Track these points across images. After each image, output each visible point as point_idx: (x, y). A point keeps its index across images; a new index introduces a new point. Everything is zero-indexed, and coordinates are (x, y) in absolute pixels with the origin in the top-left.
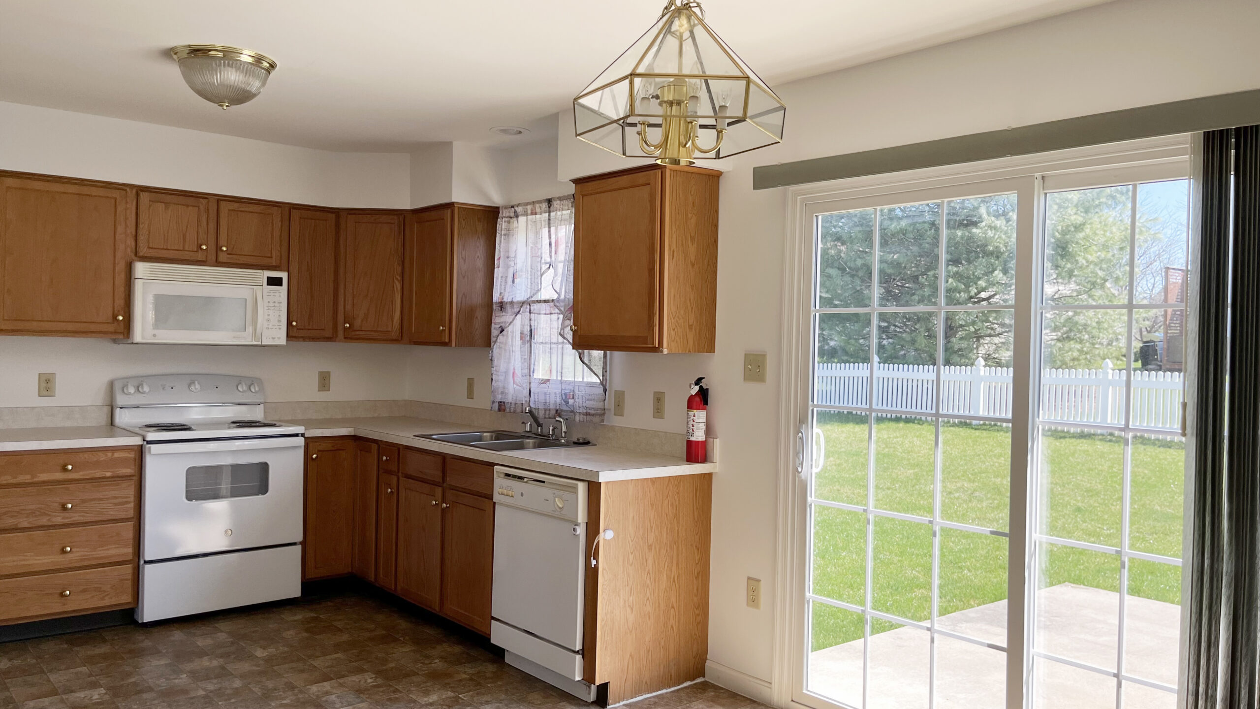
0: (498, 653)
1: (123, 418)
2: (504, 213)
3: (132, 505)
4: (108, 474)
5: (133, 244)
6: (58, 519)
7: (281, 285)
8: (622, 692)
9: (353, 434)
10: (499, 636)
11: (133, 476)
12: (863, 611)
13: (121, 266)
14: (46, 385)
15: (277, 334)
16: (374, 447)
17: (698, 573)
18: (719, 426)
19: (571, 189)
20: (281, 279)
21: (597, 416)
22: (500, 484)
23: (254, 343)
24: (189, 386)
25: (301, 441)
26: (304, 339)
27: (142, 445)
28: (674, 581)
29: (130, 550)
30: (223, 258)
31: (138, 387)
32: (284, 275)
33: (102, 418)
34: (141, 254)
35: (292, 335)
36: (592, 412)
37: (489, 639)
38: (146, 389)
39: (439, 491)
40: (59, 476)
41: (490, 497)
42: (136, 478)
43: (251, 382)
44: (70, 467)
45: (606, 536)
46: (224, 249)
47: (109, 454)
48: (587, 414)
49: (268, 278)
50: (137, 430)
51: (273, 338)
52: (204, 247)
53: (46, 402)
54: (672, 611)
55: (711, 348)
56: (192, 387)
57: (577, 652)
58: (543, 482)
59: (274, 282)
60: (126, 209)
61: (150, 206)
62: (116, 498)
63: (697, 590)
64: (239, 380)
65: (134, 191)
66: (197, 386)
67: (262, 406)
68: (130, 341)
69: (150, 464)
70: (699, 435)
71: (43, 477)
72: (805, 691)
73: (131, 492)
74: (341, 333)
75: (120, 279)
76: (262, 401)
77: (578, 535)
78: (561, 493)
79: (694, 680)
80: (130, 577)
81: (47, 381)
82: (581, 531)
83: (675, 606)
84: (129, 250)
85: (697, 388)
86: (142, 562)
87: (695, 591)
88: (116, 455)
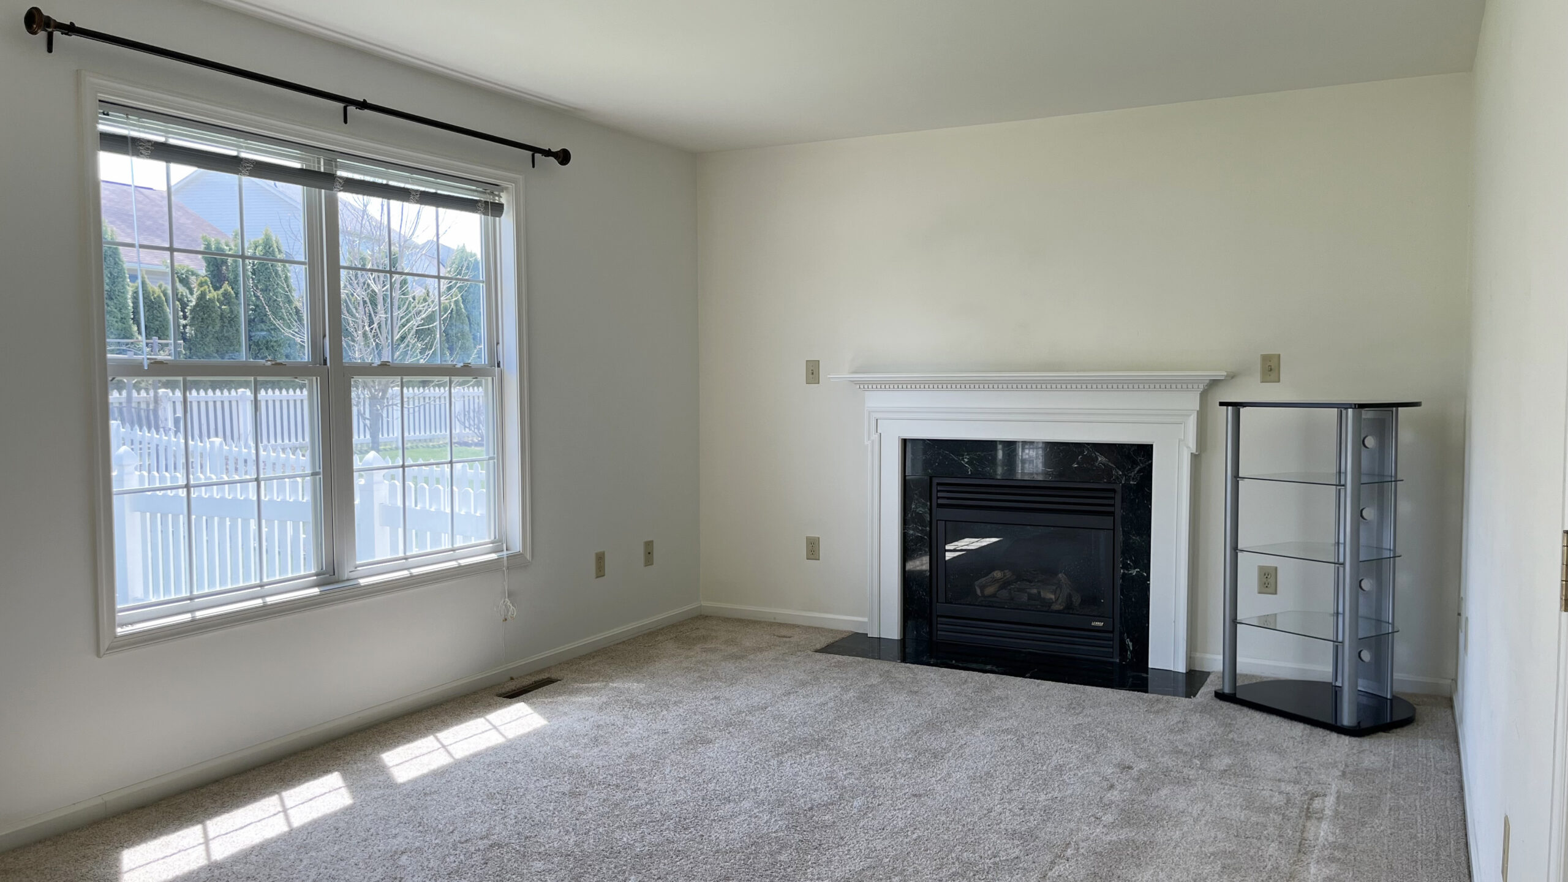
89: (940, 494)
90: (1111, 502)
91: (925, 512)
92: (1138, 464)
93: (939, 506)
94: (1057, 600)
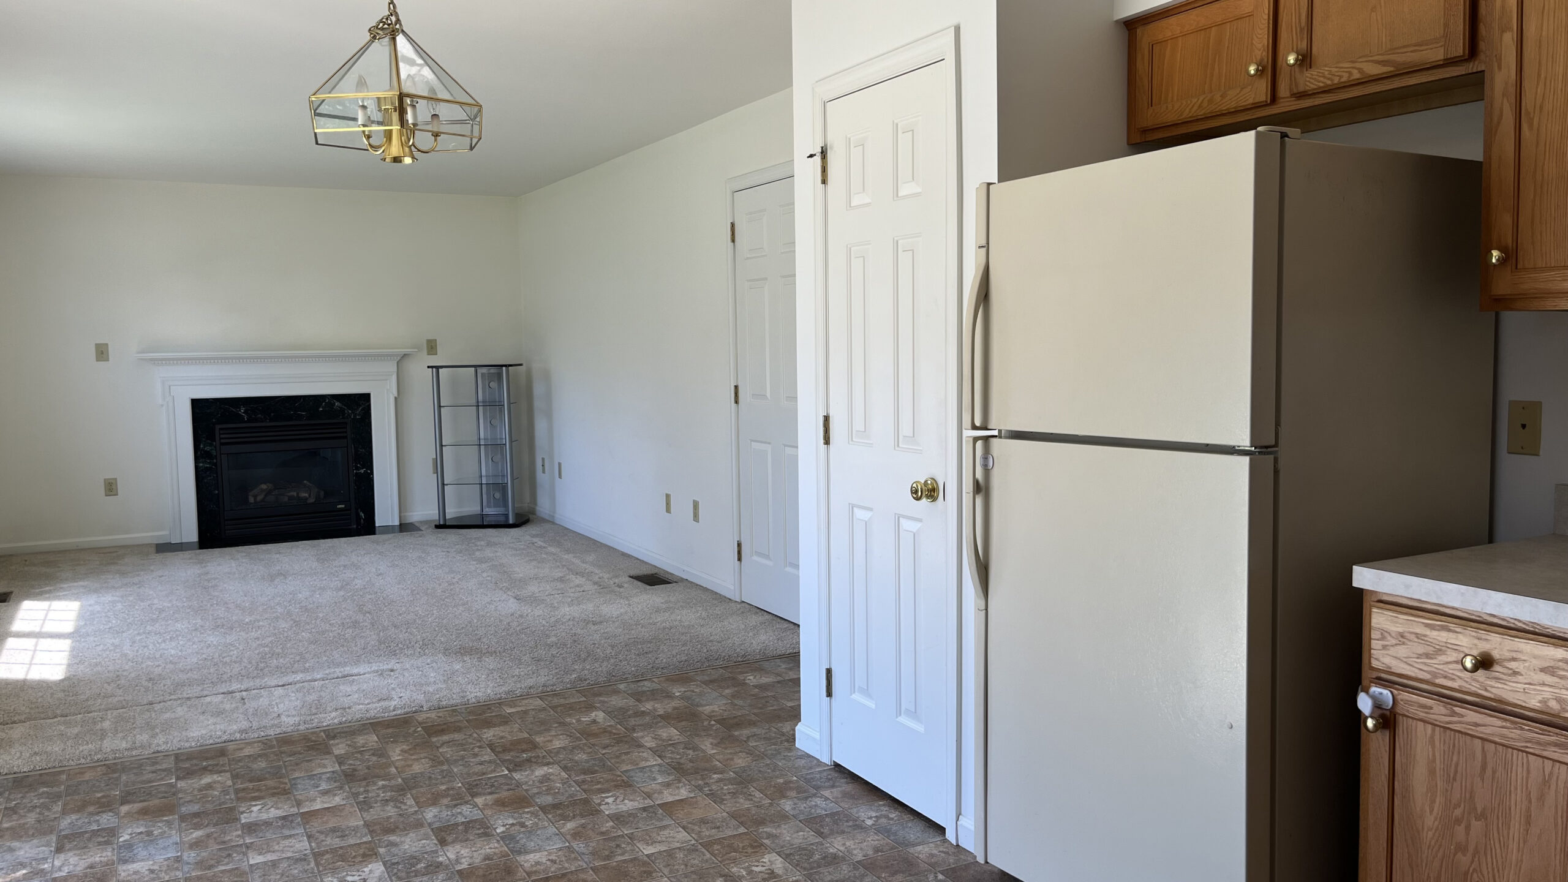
89: (222, 436)
90: (345, 430)
91: (212, 450)
92: (360, 406)
93: (222, 444)
94: (310, 496)
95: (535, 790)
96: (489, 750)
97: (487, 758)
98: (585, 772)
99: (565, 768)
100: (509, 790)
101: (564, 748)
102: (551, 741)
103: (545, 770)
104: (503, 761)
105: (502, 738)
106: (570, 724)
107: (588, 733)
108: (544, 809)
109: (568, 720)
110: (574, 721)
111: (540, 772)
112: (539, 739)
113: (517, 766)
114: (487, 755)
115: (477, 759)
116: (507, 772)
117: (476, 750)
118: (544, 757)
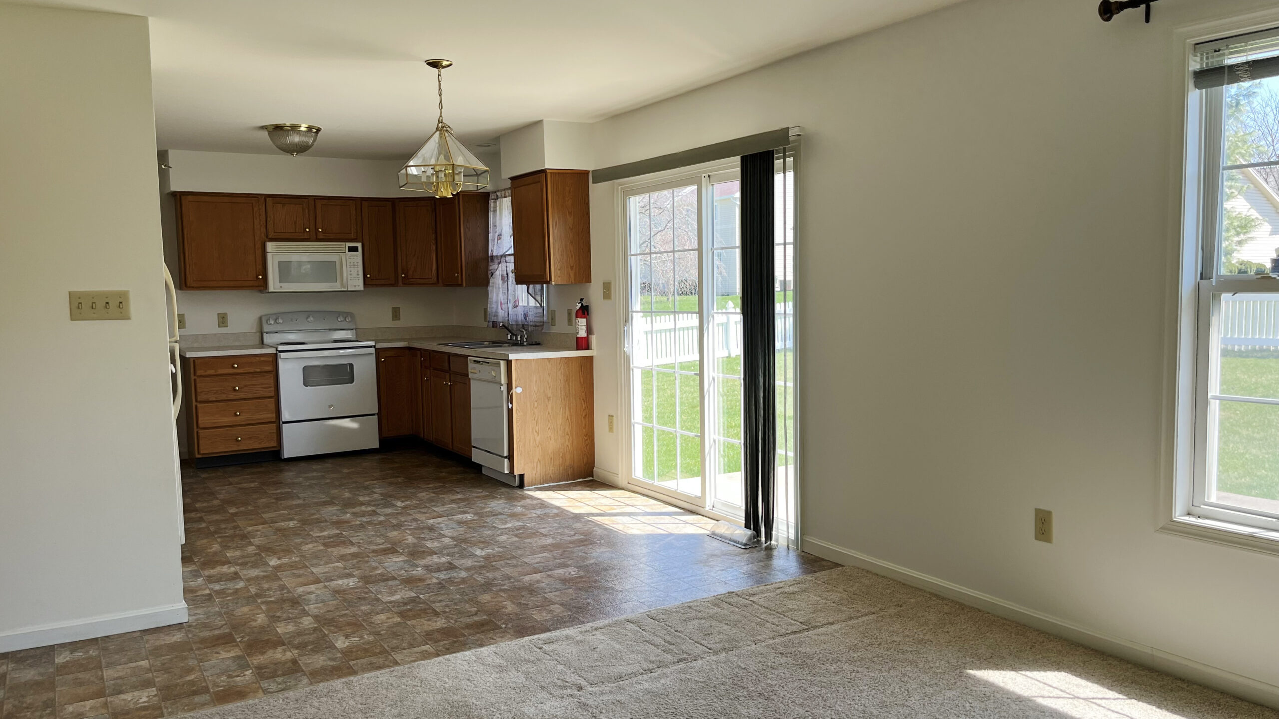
0: (478, 468)
1: (268, 339)
2: (492, 196)
3: (273, 389)
4: (258, 371)
5: (265, 230)
6: (232, 397)
7: (357, 251)
8: (533, 481)
9: (408, 345)
10: (477, 457)
11: (272, 372)
12: (653, 426)
13: (259, 245)
14: (223, 320)
15: (357, 283)
16: (418, 352)
17: (585, 416)
18: (595, 326)
19: (508, 184)
20: (357, 247)
21: (539, 325)
22: (471, 366)
23: (343, 289)
24: (307, 318)
25: (372, 350)
26: (377, 285)
27: (276, 353)
28: (567, 419)
29: (274, 416)
30: (320, 236)
31: (276, 320)
32: (359, 245)
33: (257, 340)
34: (270, 237)
35: (366, 282)
36: (538, 324)
37: (471, 459)
38: (281, 321)
39: (447, 375)
40: (231, 371)
41: (467, 376)
42: (274, 373)
43: (346, 314)
44: (236, 366)
45: (517, 391)
46: (320, 230)
47: (258, 358)
48: (535, 326)
49: (349, 247)
50: (274, 345)
51: (355, 286)
52: (308, 230)
53: (223, 330)
54: (567, 437)
55: (588, 280)
56: (309, 319)
57: (506, 457)
58: (488, 363)
59: (353, 249)
60: (260, 209)
61: (273, 206)
62: (262, 384)
63: (585, 425)
64: (339, 313)
65: (263, 198)
66: (312, 318)
67: (354, 330)
68: (267, 291)
69: (281, 364)
70: (582, 333)
71: (221, 372)
72: (633, 477)
73: (272, 382)
74: (400, 283)
75: (259, 252)
76: (354, 327)
77: (502, 391)
78: (493, 368)
79: (585, 478)
80: (275, 431)
81: (223, 318)
82: (504, 388)
83: (569, 433)
84: (263, 235)
85: (580, 305)
86: (281, 423)
87: (583, 425)
88: (262, 359)
95: (400, 587)
96: (438, 610)
97: (437, 605)
98: (364, 598)
99: (378, 600)
100: (417, 587)
101: (378, 613)
102: (388, 618)
103: (392, 598)
104: (424, 603)
105: (429, 620)
106: (370, 634)
107: (356, 626)
108: (394, 578)
109: (371, 638)
110: (366, 636)
111: (397, 597)
112: (398, 619)
113: (413, 600)
114: (438, 607)
115: (444, 603)
116: (421, 596)
117: (447, 610)
118: (394, 606)
